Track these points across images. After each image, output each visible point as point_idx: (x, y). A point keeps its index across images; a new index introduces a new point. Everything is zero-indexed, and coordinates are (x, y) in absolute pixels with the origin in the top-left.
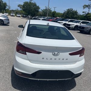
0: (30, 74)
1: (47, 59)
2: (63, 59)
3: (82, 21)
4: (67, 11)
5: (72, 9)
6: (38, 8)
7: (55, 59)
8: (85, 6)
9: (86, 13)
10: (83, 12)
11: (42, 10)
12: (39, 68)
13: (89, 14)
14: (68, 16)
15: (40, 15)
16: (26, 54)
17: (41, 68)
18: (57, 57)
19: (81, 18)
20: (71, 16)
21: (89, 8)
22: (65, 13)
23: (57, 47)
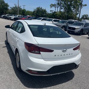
0: (46, 71)
1: (58, 56)
2: (70, 54)
3: (54, 19)
4: (36, 9)
5: (42, 8)
6: (7, 5)
7: (64, 55)
8: (52, 6)
9: (53, 12)
10: (51, 11)
11: (11, 8)
12: (53, 65)
13: (56, 12)
14: (38, 14)
15: (9, 13)
16: (40, 54)
17: (55, 65)
18: (65, 53)
19: (49, 16)
20: (41, 15)
21: (55, 7)
22: (35, 11)
23: (65, 45)
